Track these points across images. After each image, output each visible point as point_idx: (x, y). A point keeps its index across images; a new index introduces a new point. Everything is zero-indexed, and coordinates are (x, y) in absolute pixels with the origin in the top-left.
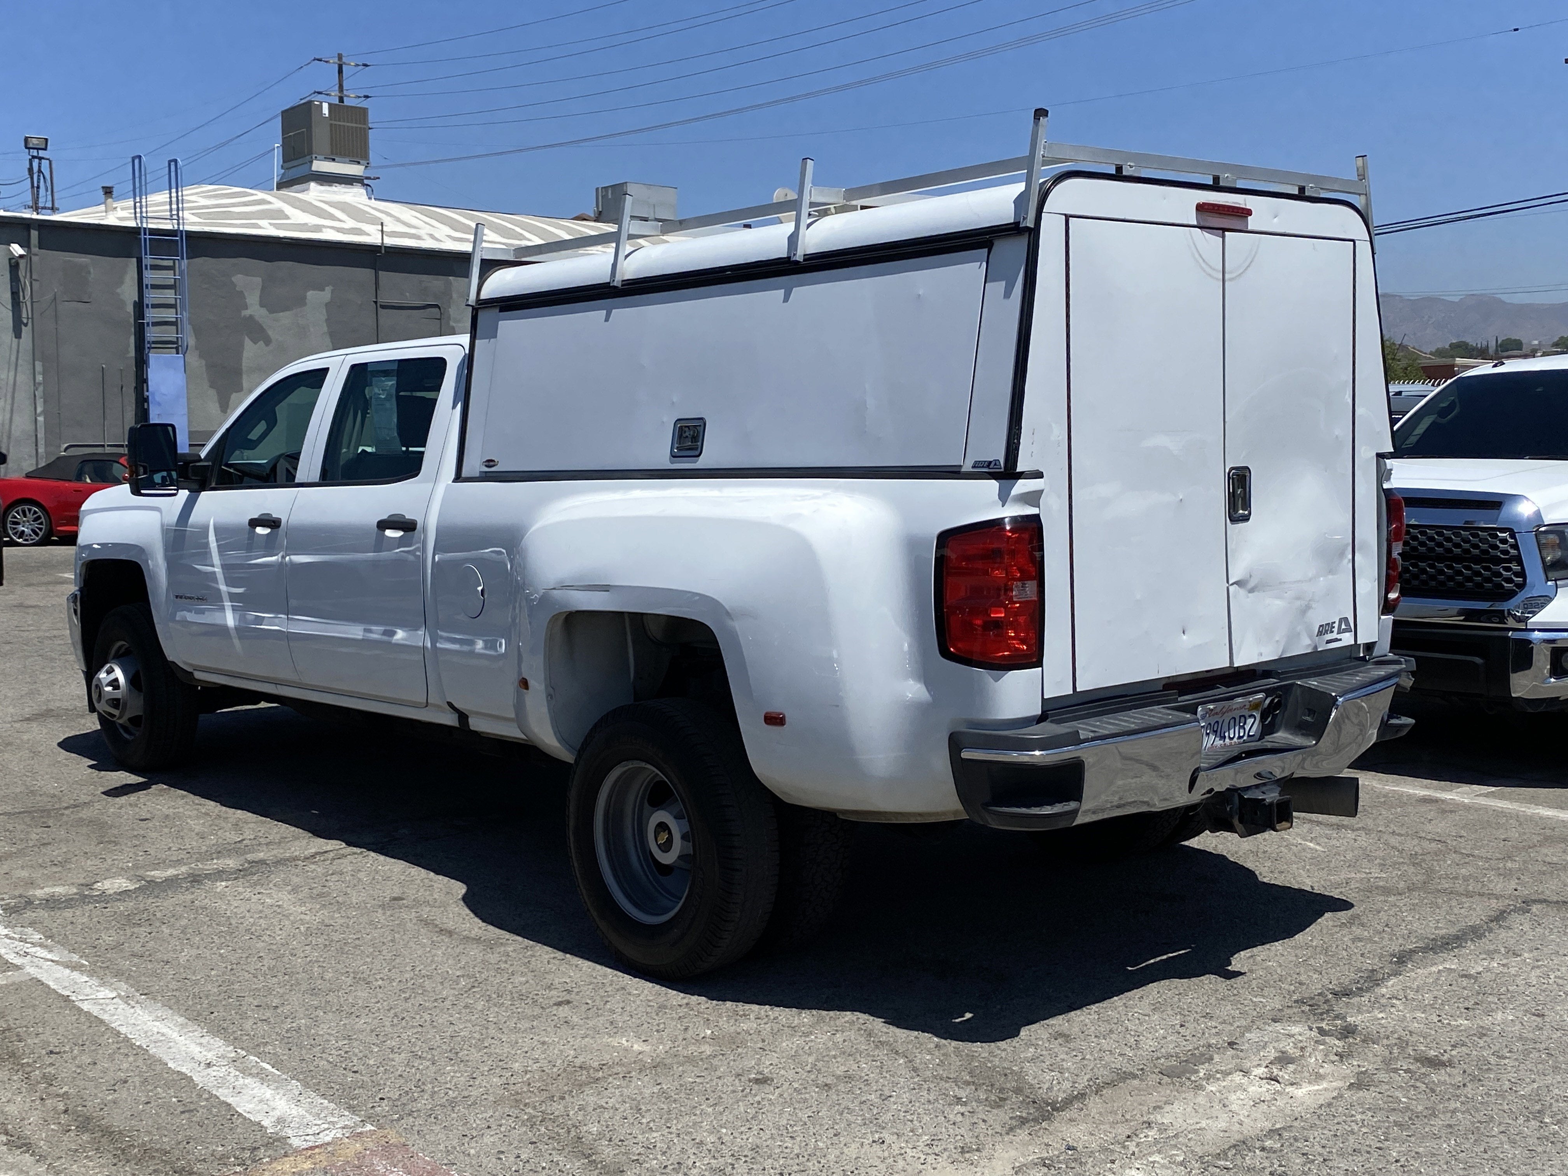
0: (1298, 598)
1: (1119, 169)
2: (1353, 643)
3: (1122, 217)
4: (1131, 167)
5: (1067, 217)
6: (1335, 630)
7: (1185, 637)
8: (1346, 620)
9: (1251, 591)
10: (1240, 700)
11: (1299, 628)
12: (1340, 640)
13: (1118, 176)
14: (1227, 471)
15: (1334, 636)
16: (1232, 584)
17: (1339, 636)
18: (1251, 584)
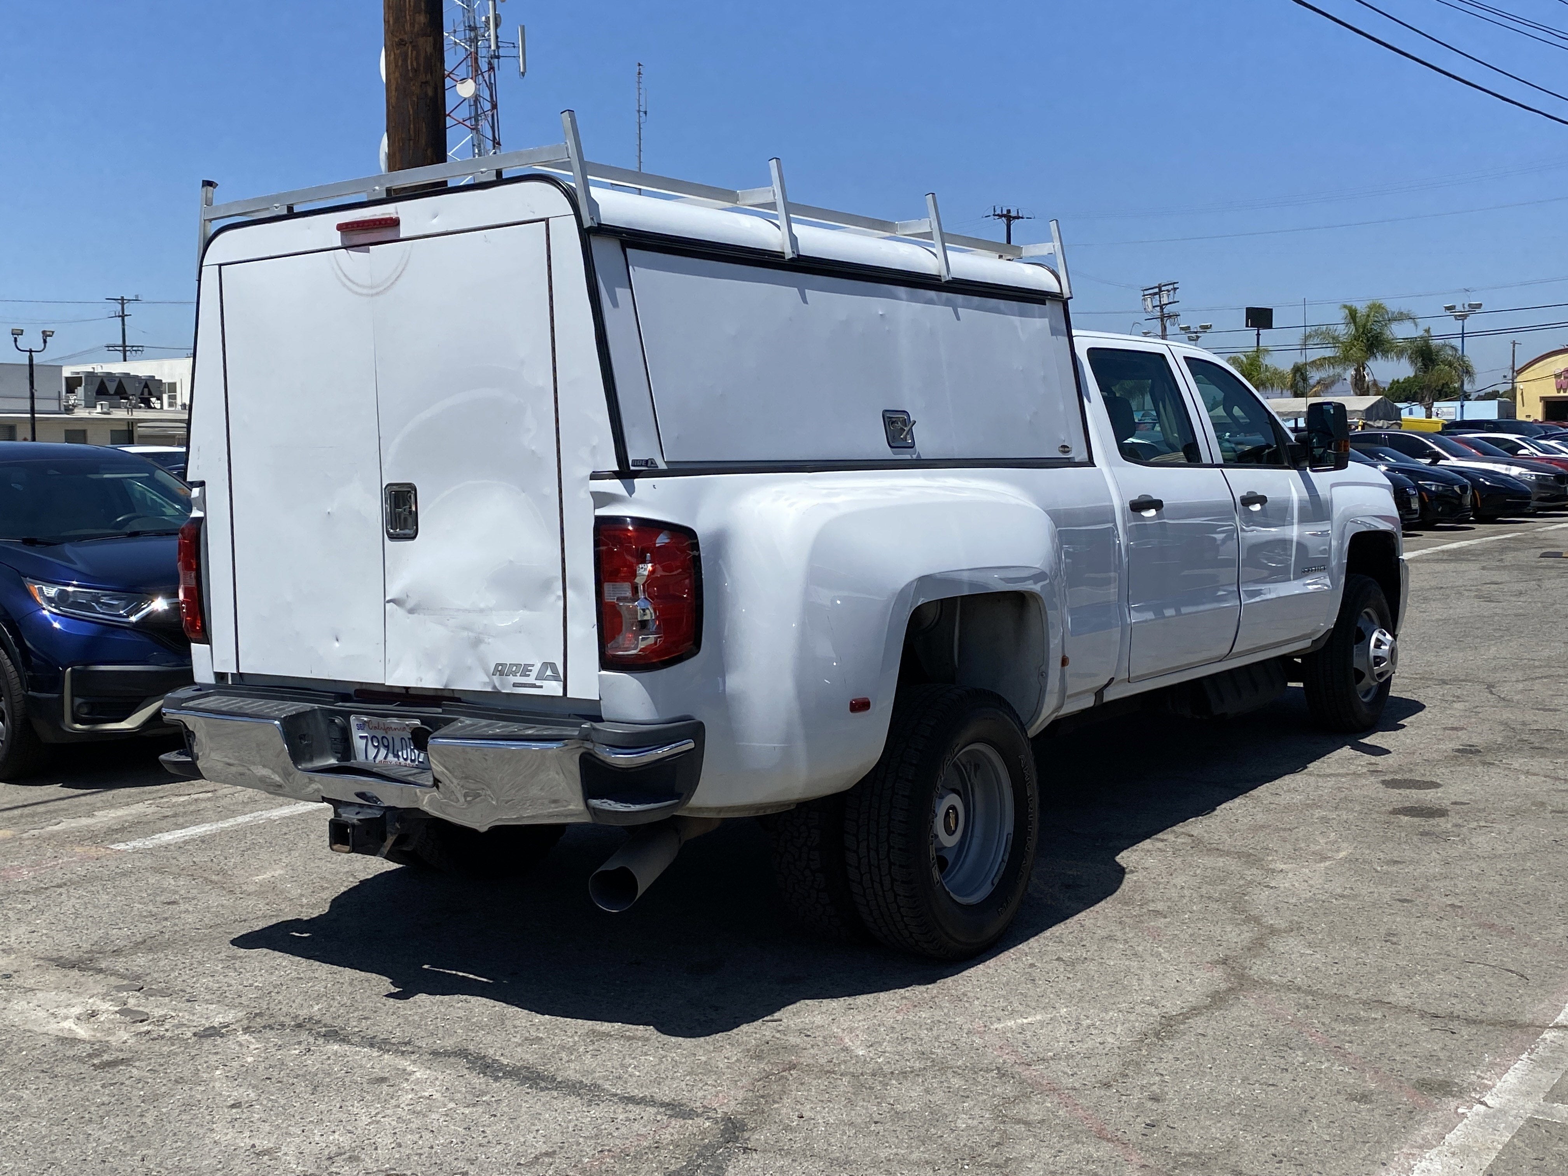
0: (465, 628)
1: (290, 208)
2: (561, 694)
3: (268, 255)
4: (276, 208)
5: (220, 265)
6: (534, 674)
7: (337, 644)
8: (553, 666)
9: (411, 611)
10: (395, 720)
11: (470, 661)
12: (541, 687)
13: (291, 214)
14: (384, 487)
15: (531, 680)
16: (389, 601)
17: (538, 683)
18: (410, 604)
